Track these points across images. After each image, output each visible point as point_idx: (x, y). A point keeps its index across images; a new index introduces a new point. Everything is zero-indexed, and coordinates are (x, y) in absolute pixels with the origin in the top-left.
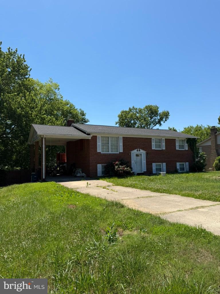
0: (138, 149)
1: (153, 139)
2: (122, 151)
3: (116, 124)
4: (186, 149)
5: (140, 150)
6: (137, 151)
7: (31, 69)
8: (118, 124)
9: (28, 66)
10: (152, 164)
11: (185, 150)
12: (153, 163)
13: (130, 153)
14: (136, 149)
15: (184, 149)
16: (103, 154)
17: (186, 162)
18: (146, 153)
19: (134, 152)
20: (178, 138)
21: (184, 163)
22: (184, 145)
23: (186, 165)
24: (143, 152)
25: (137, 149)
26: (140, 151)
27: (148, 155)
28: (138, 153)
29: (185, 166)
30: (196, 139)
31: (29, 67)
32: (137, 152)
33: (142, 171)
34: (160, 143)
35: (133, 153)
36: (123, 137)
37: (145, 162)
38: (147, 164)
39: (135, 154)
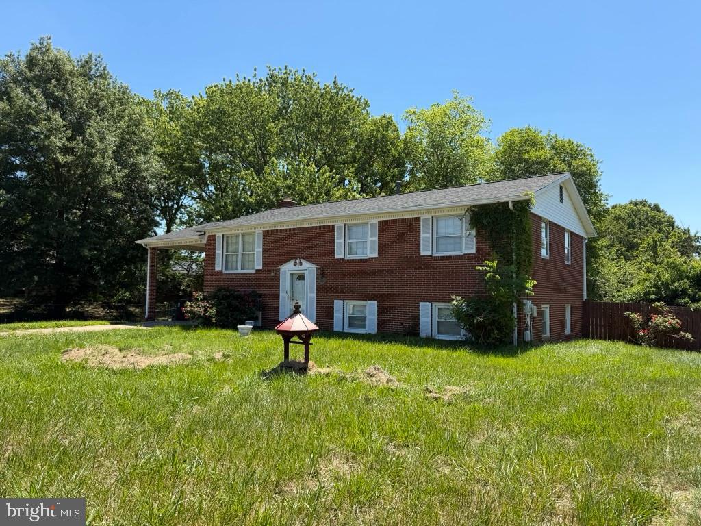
0: (298, 261)
1: (340, 228)
2: (261, 268)
4: (467, 252)
5: (303, 261)
6: (295, 264)
10: (332, 304)
11: (465, 254)
12: (335, 301)
13: (278, 271)
14: (291, 259)
15: (460, 253)
18: (317, 269)
19: (288, 269)
20: (429, 211)
22: (461, 234)
24: (309, 269)
25: (292, 262)
26: (301, 264)
27: (323, 276)
28: (298, 270)
30: (507, 203)
32: (295, 268)
35: (284, 272)
36: (264, 231)
37: (314, 295)
38: (318, 302)
39: (289, 275)
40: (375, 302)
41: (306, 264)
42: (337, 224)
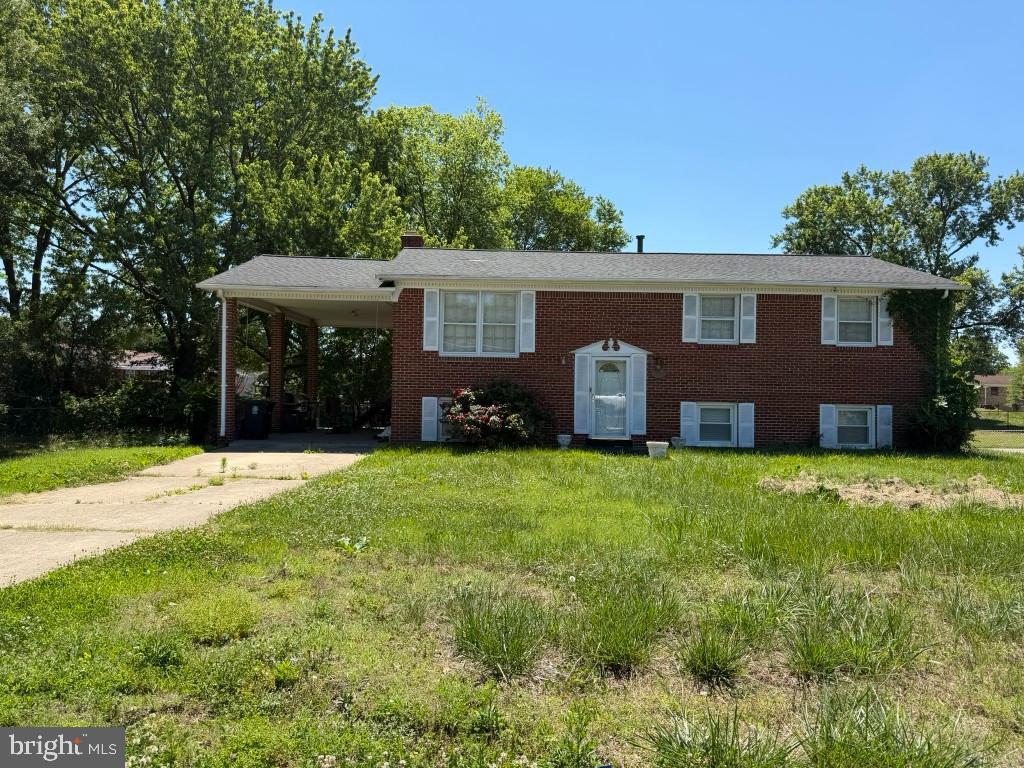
0: (611, 343)
1: (692, 299)
2: (531, 350)
3: (775, 245)
4: (881, 343)
5: (620, 343)
6: (605, 348)
7: (378, 76)
8: (782, 245)
9: (367, 68)
10: (678, 407)
11: (878, 347)
12: (683, 404)
13: (571, 359)
14: (597, 340)
15: (872, 344)
16: (449, 358)
17: (876, 405)
18: (649, 356)
19: (589, 356)
20: (835, 289)
21: (870, 410)
22: (873, 322)
23: (880, 418)
24: (634, 358)
25: (602, 343)
26: (616, 348)
27: (658, 367)
28: (611, 355)
29: (871, 424)
30: (943, 291)
31: (370, 70)
32: (606, 353)
33: (624, 434)
34: (733, 315)
35: (583, 359)
36: (537, 292)
37: (644, 394)
38: (650, 405)
39: (594, 363)
40: (752, 405)
41: (625, 348)
42: (686, 293)
